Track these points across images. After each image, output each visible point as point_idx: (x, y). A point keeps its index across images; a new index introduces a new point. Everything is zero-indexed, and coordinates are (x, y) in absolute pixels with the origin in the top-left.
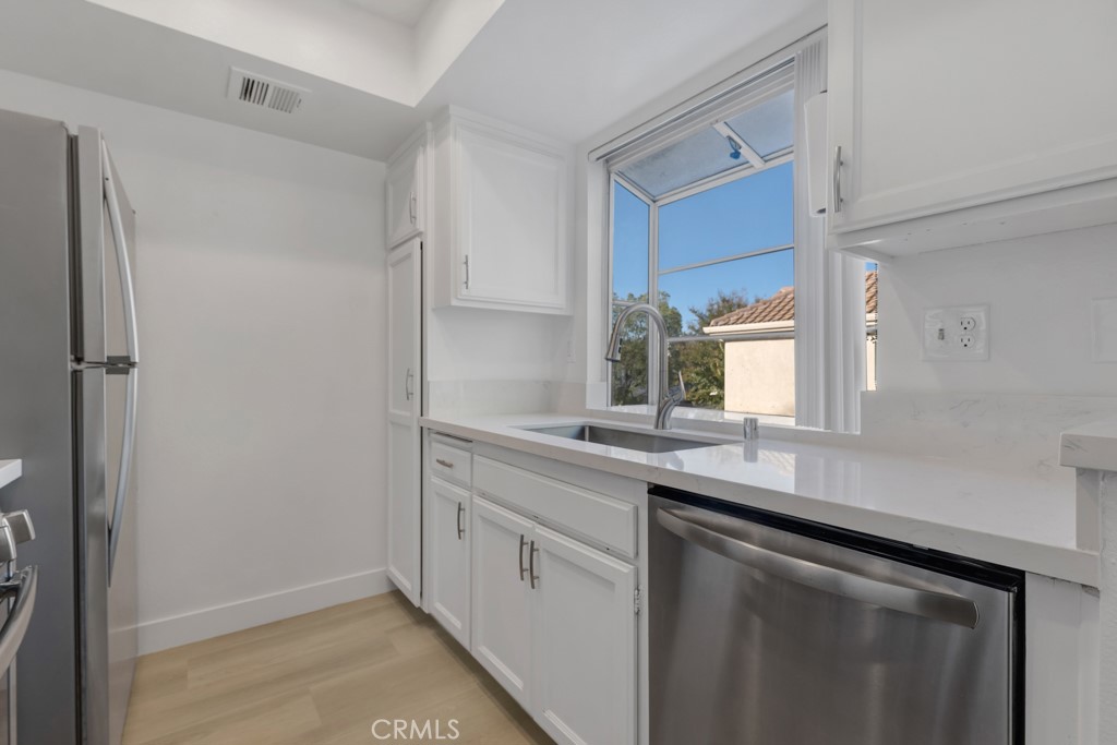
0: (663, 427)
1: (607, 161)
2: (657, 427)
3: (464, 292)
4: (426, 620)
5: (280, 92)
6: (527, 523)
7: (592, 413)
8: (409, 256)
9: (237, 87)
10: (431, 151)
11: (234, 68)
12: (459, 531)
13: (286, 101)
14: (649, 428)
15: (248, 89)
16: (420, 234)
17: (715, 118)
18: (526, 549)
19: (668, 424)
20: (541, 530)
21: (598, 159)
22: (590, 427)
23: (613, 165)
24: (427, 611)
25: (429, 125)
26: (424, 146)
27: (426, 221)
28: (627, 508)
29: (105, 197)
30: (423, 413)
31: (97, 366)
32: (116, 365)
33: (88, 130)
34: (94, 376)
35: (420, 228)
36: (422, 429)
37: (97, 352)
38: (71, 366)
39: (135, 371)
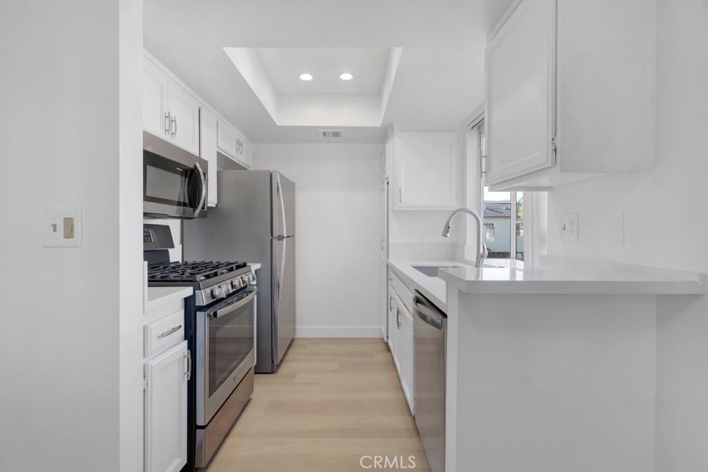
1: (479, 127)
3: (399, 204)
5: (333, 133)
8: (384, 188)
9: (321, 135)
11: (319, 131)
12: (391, 308)
13: (336, 134)
15: (325, 134)
16: (387, 178)
20: (403, 307)
21: (473, 128)
24: (389, 344)
25: (390, 131)
26: (388, 139)
27: (389, 173)
29: (278, 189)
30: (388, 257)
31: (276, 238)
32: (281, 238)
33: (274, 171)
34: (275, 241)
35: (388, 176)
36: (387, 266)
37: (276, 234)
38: (270, 238)
39: (285, 240)
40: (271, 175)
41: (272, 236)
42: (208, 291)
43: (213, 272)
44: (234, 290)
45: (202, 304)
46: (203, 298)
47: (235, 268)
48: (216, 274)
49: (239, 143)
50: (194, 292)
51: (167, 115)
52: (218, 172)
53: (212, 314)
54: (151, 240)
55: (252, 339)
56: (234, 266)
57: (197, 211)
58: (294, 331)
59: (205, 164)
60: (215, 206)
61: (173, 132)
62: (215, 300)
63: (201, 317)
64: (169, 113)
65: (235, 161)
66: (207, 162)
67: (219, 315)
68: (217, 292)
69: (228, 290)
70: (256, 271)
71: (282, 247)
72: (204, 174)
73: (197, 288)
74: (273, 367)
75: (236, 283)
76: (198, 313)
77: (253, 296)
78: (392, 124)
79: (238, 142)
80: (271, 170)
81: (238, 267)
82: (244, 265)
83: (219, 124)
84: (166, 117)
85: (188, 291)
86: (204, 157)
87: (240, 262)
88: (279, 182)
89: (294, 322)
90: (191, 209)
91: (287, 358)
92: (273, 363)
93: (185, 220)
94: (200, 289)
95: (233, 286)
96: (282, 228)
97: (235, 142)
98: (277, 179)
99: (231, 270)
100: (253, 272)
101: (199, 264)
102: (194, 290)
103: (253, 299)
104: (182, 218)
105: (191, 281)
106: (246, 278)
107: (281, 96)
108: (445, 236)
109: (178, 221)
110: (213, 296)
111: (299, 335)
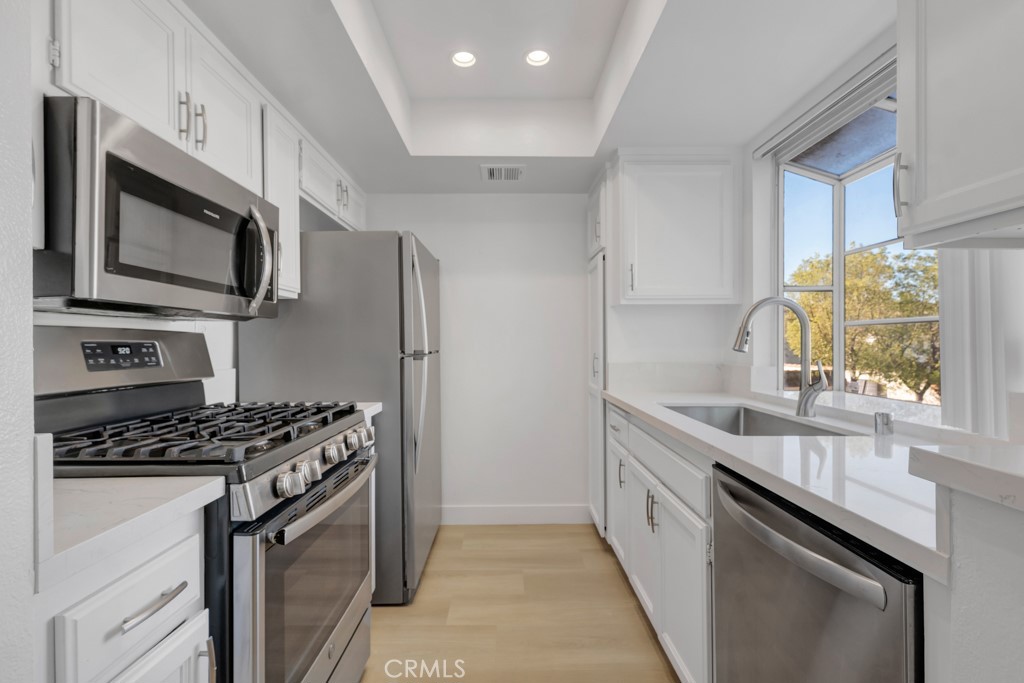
0: (806, 414)
1: (775, 154)
2: (798, 414)
3: (630, 293)
4: (609, 549)
5: (507, 170)
6: (654, 481)
7: (756, 397)
8: (596, 268)
9: (486, 174)
10: (609, 184)
11: (482, 165)
12: (621, 482)
13: (512, 174)
14: (791, 413)
15: (492, 173)
16: (603, 249)
17: (873, 98)
18: (650, 500)
19: (811, 412)
20: (661, 488)
21: (764, 155)
22: (745, 409)
23: (781, 157)
24: (609, 542)
25: (608, 165)
26: (605, 181)
27: (606, 240)
28: (701, 476)
29: (413, 266)
30: (605, 388)
31: (410, 356)
32: (418, 355)
33: (407, 232)
34: (409, 361)
35: (603, 244)
36: (605, 400)
37: (410, 348)
38: (400, 356)
39: (426, 358)
40: (400, 239)
41: (403, 352)
42: (265, 480)
43: (282, 431)
44: (329, 466)
45: (245, 518)
46: (250, 501)
47: (330, 419)
48: (287, 438)
49: (342, 190)
50: (228, 490)
51: (184, 99)
52: (301, 234)
53: (272, 535)
54: (158, 363)
55: (366, 527)
56: (329, 414)
57: (255, 304)
58: (439, 513)
59: (272, 212)
60: (296, 297)
61: (200, 138)
62: (281, 499)
63: (245, 549)
64: (187, 94)
65: (335, 218)
66: (277, 209)
67: (288, 538)
68: (285, 483)
69: (313, 472)
70: (374, 419)
71: (419, 373)
72: (271, 233)
73: (235, 478)
74: (405, 595)
75: (332, 452)
76: (238, 540)
77: (370, 473)
78: (615, 152)
79: (340, 185)
80: (401, 232)
81: (340, 414)
82: (351, 410)
83: (304, 146)
84: (181, 103)
85: (211, 488)
86: (271, 198)
87: (343, 404)
88: (415, 253)
89: (438, 497)
90: (242, 299)
91: (431, 569)
92: (405, 584)
93: (241, 323)
94: (241, 481)
95: (324, 459)
96: (419, 336)
97: (334, 186)
98: (411, 250)
99: (324, 422)
100: (368, 422)
101: (261, 410)
102: (228, 484)
103: (368, 482)
104: (237, 319)
105: (221, 462)
106: (353, 439)
107: (414, 102)
108: (740, 350)
109: (229, 325)
110: (275, 492)
111: (448, 520)
